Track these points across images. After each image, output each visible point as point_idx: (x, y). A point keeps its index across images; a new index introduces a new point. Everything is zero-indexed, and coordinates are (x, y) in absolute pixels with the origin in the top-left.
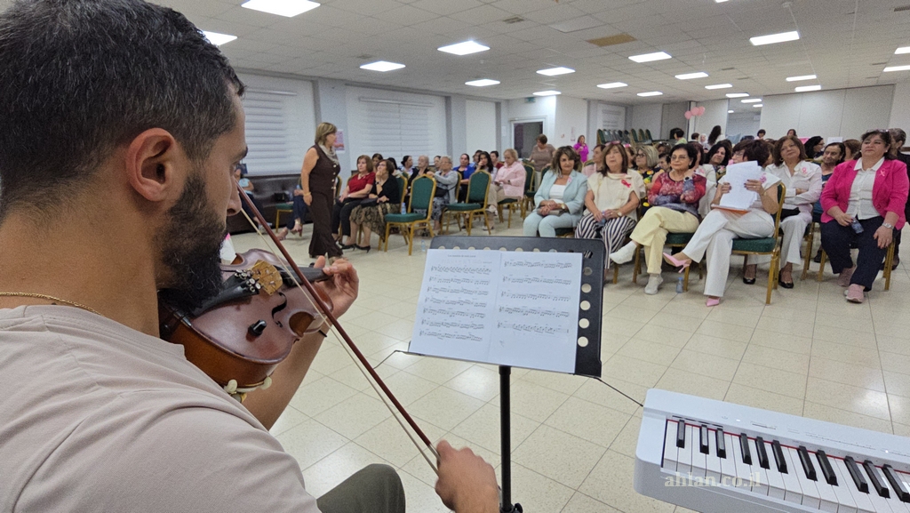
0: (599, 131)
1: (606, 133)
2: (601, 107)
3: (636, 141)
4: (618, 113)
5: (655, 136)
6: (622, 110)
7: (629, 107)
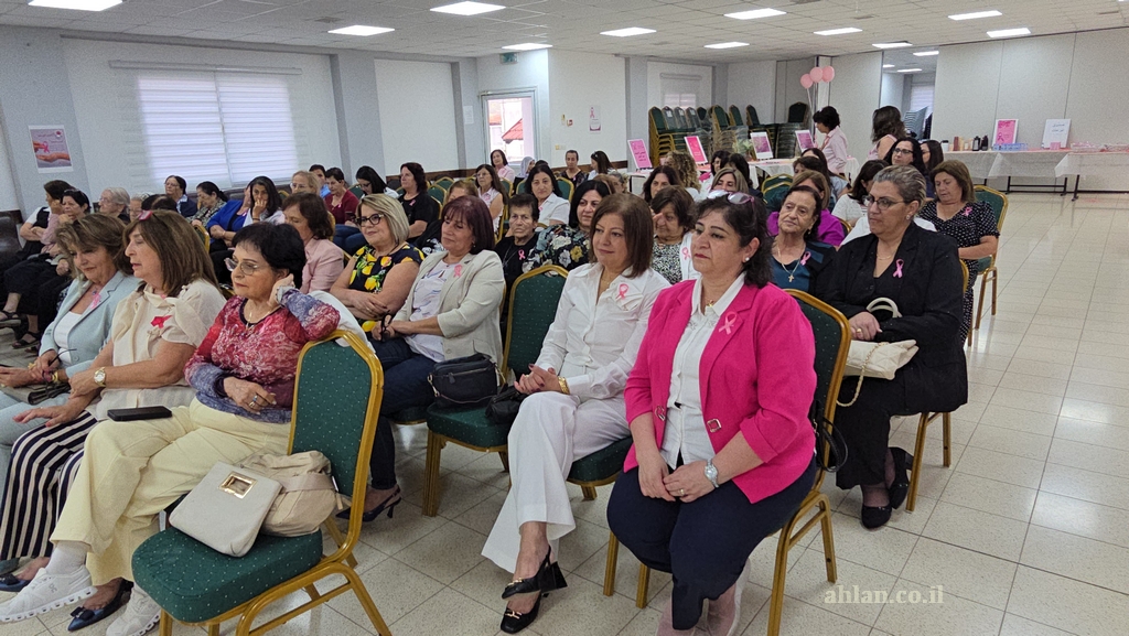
0: (655, 112)
1: (669, 114)
2: (654, 70)
3: (723, 127)
4: (697, 78)
5: (765, 118)
6: (707, 72)
7: (721, 67)
